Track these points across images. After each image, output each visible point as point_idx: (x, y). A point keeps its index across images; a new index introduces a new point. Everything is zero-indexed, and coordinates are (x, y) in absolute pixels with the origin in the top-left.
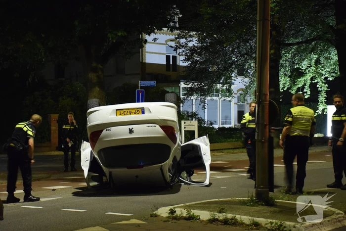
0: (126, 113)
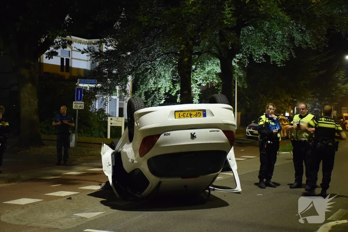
0: (186, 115)
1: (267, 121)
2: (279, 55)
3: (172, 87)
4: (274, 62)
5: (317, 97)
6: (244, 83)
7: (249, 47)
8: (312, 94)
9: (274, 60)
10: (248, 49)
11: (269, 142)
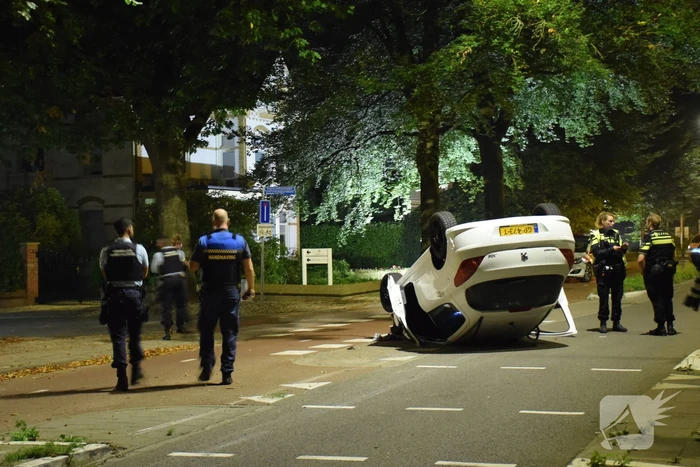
0: (513, 231)
1: (603, 238)
2: (581, 127)
3: (385, 193)
4: (572, 139)
5: (649, 200)
6: (517, 179)
7: (527, 115)
8: (643, 195)
9: (573, 135)
10: (526, 118)
11: (607, 267)
